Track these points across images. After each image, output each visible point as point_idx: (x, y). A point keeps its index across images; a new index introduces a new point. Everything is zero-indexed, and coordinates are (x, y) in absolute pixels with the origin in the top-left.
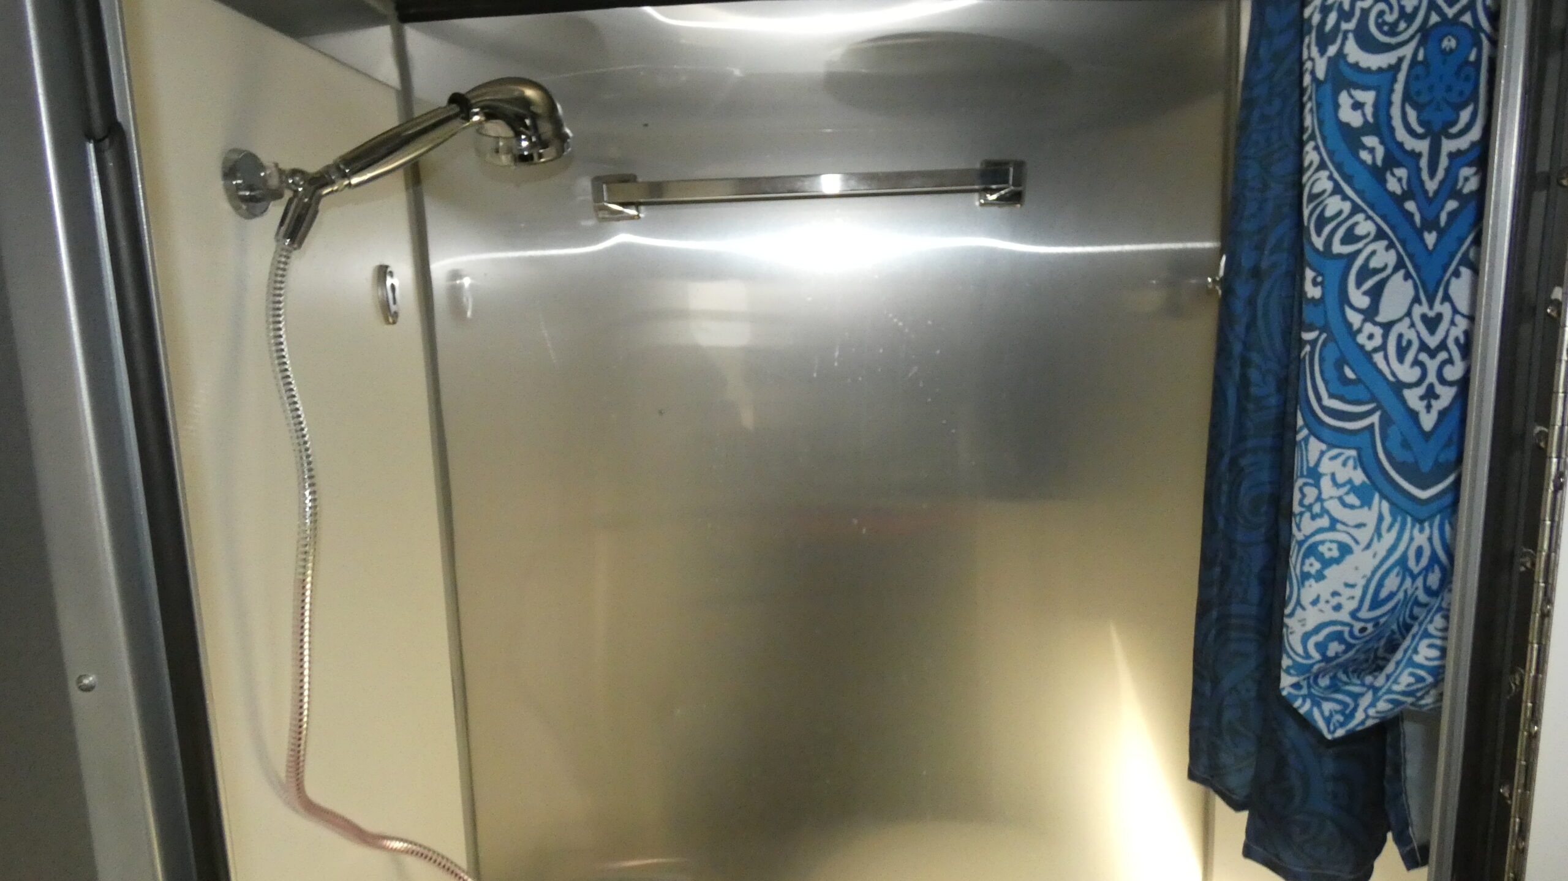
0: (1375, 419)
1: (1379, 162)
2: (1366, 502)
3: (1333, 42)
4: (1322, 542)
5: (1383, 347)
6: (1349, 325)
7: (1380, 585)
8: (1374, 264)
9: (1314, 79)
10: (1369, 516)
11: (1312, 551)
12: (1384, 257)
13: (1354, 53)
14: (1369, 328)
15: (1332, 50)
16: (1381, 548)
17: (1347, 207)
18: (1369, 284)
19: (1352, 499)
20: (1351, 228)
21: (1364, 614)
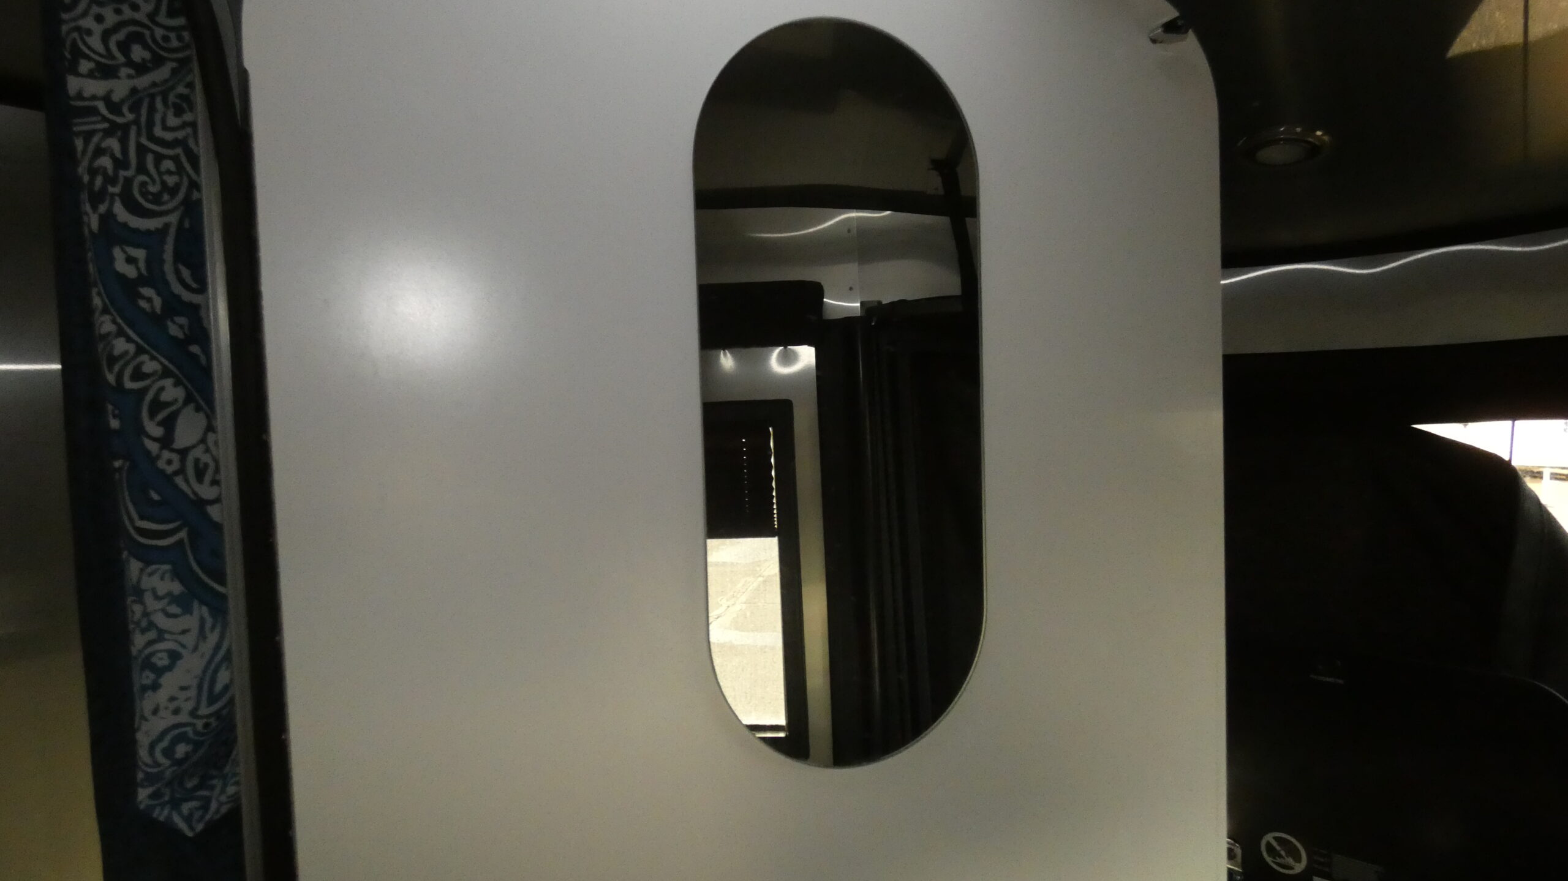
0: (183, 534)
1: (158, 310)
2: (187, 610)
3: (102, 201)
4: (153, 654)
5: (181, 471)
6: (148, 453)
7: (213, 681)
8: (165, 397)
9: (91, 231)
10: (191, 622)
11: (148, 664)
12: (172, 392)
13: (121, 213)
14: (166, 454)
15: (102, 208)
16: (207, 647)
17: (131, 348)
18: (160, 417)
19: (174, 609)
20: (138, 368)
21: (204, 710)
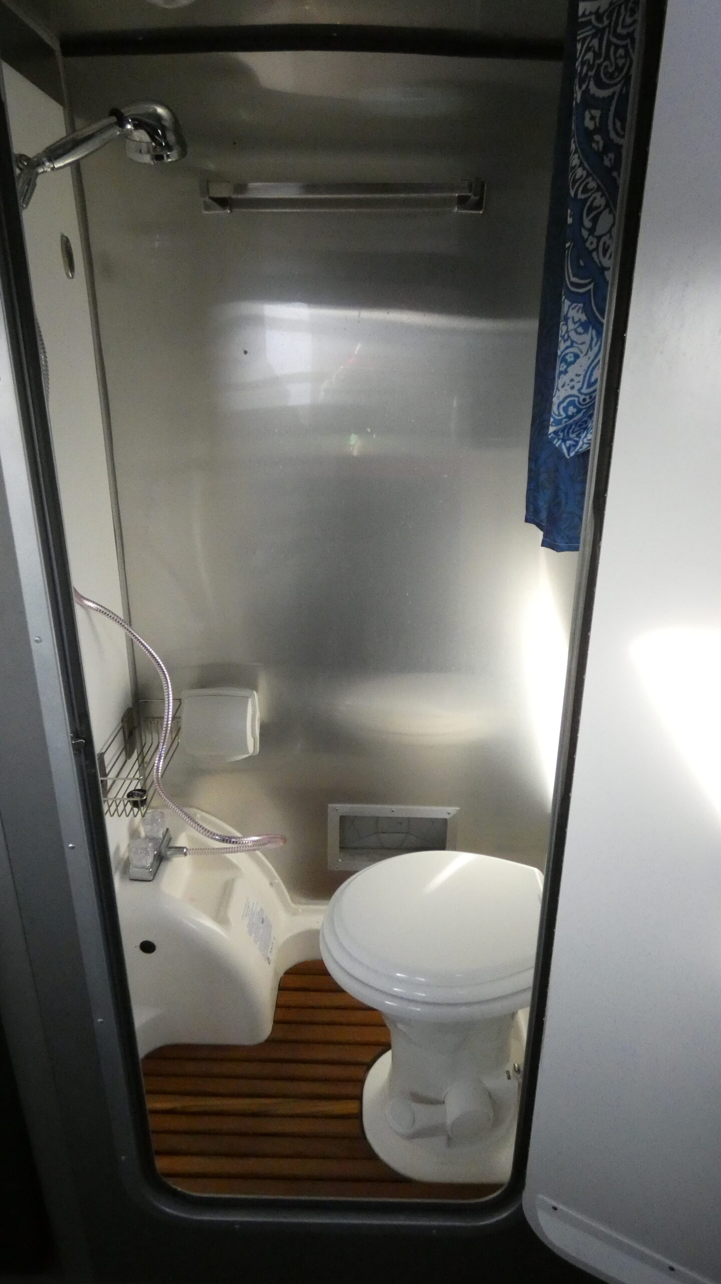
0: (591, 286)
1: (601, 149)
2: (586, 331)
3: (584, 82)
4: (567, 354)
5: (596, 249)
6: (582, 237)
7: (591, 375)
8: (596, 204)
9: (576, 102)
10: (586, 338)
11: (564, 360)
12: (600, 201)
13: (593, 89)
14: (591, 238)
15: (584, 87)
16: (592, 354)
17: (585, 173)
18: (592, 215)
19: (580, 330)
20: (586, 186)
21: (584, 391)
